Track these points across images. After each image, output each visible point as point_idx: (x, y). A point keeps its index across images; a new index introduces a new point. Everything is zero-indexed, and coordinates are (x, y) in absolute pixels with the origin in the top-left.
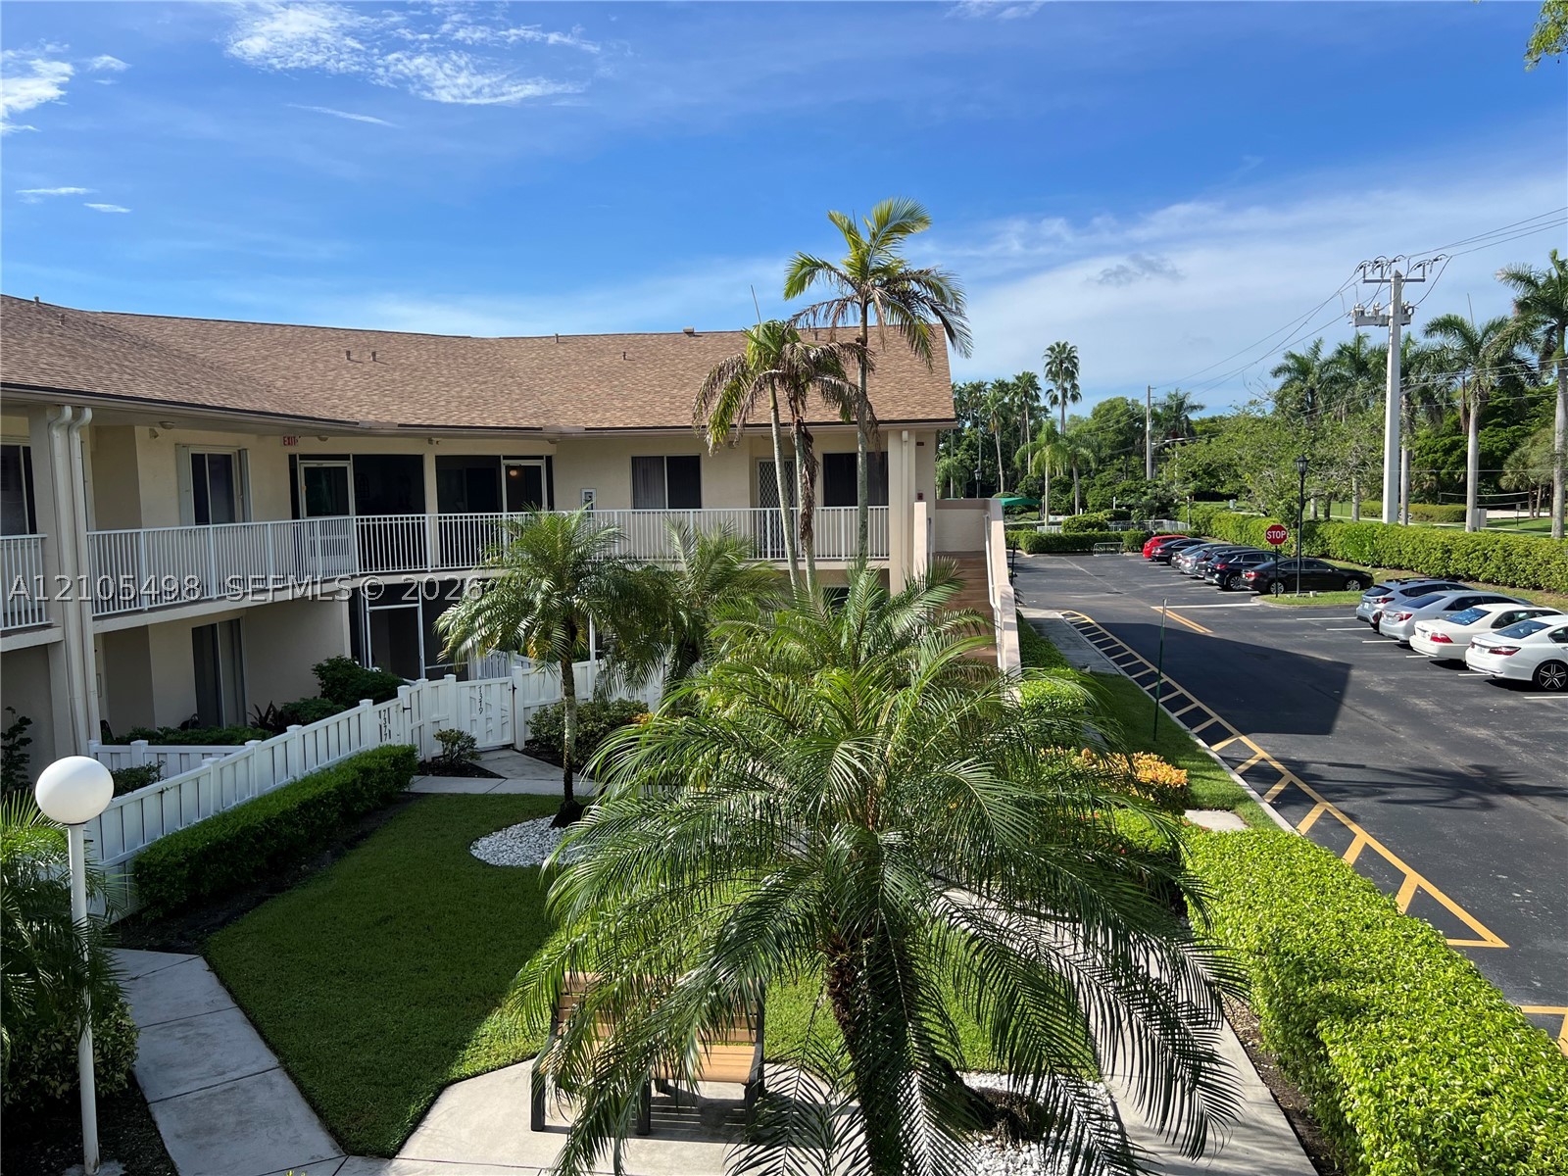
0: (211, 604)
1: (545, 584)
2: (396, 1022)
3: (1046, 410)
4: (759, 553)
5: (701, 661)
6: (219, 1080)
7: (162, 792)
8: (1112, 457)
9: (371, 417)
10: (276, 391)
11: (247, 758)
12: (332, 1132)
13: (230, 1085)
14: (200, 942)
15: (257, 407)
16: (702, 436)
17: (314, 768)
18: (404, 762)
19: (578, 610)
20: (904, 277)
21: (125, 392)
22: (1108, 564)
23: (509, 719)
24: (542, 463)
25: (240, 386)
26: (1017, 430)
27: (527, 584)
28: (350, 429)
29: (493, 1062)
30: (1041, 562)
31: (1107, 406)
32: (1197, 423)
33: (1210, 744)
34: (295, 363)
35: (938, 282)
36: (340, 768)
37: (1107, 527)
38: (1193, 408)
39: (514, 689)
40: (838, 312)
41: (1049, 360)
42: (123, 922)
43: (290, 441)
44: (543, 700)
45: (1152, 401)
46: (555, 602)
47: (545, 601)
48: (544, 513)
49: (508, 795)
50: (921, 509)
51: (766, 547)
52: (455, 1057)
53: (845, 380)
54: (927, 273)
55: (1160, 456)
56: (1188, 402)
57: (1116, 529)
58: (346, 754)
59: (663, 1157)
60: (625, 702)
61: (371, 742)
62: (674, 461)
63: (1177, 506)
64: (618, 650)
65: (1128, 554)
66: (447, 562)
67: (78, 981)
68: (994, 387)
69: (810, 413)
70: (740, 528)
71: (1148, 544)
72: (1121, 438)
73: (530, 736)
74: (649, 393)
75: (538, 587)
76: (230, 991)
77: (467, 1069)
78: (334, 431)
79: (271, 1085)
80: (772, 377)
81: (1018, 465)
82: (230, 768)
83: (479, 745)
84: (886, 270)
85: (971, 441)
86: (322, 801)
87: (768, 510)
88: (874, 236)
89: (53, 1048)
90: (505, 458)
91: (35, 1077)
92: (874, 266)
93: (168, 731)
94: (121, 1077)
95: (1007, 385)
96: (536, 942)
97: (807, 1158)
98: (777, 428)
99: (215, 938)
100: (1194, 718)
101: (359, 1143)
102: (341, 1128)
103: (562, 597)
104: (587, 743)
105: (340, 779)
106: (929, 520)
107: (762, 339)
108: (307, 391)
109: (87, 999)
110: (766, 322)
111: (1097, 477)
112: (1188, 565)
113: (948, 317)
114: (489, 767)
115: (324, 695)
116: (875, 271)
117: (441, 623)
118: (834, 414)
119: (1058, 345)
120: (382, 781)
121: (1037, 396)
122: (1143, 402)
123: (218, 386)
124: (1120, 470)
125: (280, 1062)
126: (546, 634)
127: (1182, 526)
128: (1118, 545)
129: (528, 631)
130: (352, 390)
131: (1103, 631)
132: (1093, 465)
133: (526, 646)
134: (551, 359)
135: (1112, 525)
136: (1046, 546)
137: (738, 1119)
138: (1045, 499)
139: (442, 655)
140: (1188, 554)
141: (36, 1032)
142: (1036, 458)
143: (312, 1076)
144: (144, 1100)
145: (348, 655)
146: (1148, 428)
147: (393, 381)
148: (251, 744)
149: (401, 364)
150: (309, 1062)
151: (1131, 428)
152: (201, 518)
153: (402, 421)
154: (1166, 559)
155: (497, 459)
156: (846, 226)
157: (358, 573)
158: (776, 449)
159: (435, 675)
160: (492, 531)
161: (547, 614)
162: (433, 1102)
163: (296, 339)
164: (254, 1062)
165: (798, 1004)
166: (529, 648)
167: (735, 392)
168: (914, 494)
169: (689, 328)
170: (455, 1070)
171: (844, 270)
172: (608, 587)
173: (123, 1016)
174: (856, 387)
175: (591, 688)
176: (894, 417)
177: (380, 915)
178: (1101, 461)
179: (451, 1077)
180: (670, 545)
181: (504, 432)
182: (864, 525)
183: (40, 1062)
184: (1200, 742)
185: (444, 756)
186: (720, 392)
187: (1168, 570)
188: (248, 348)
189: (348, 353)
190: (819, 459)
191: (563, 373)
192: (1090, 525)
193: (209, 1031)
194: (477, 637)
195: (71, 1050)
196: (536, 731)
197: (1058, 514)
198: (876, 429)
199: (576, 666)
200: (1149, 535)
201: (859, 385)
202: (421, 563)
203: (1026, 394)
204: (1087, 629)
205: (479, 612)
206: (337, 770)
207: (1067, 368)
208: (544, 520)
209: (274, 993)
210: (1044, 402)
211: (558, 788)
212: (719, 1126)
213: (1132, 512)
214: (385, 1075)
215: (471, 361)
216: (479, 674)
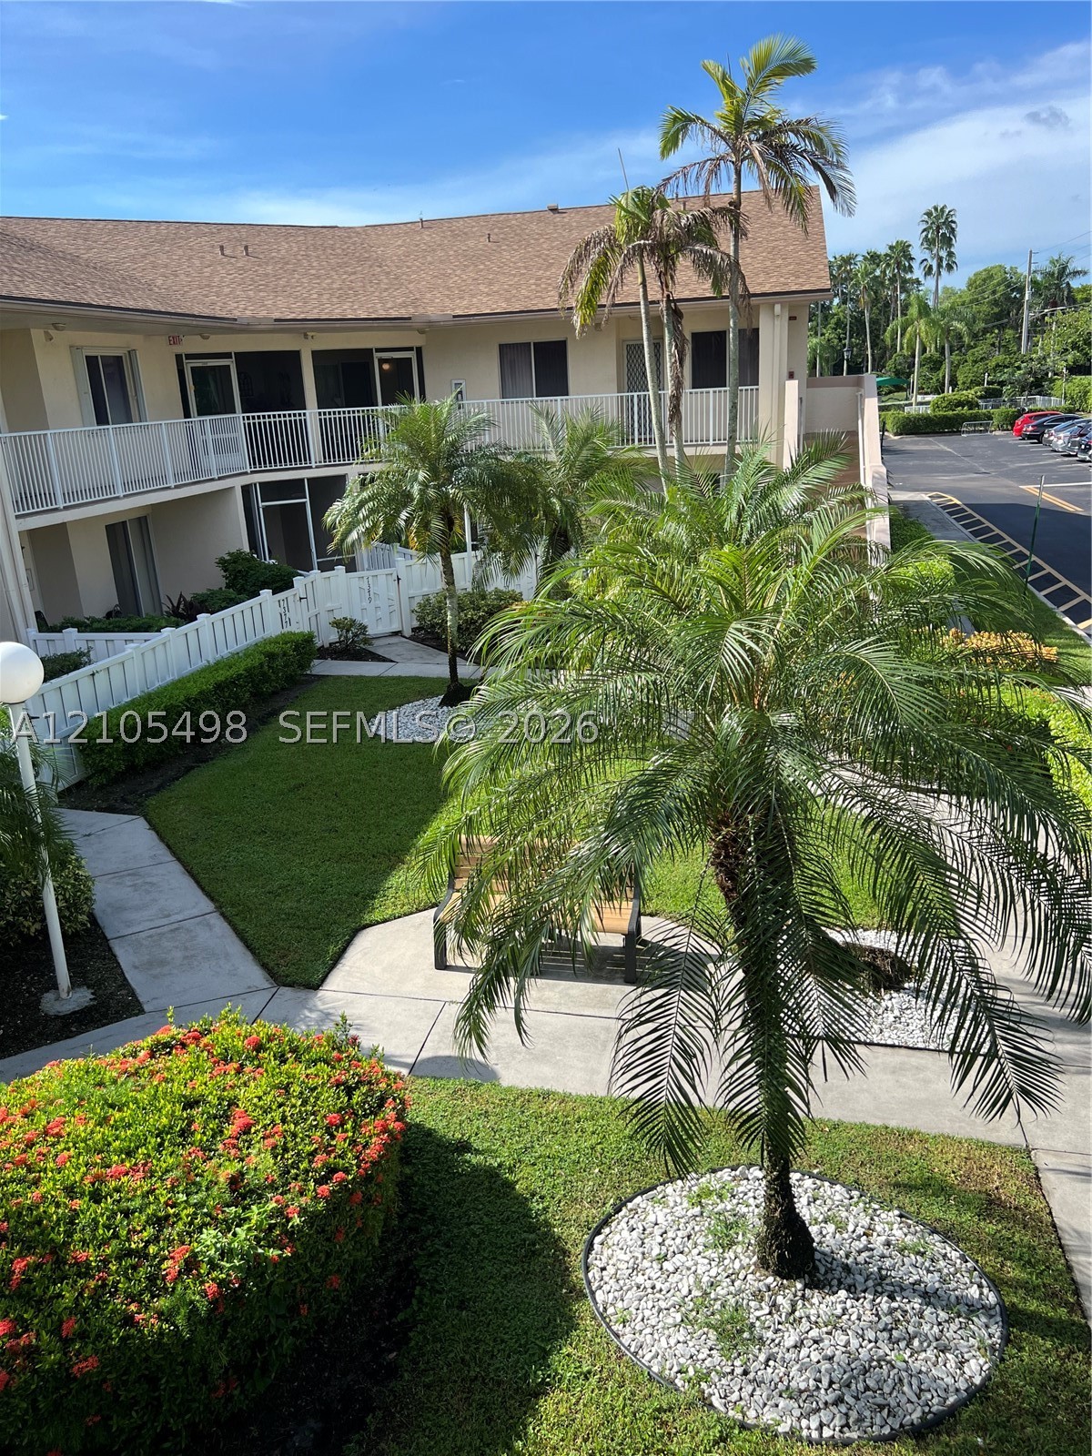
0: (118, 501)
1: (422, 475)
2: (313, 875)
3: (918, 282)
4: (626, 439)
5: (573, 550)
6: (165, 921)
7: (93, 675)
8: (985, 331)
9: (248, 313)
10: (157, 290)
11: (164, 644)
12: (264, 966)
13: (176, 925)
14: (140, 805)
15: (140, 305)
16: (569, 318)
17: (224, 653)
18: (303, 648)
19: (453, 500)
20: (781, 129)
21: (16, 293)
22: (976, 444)
23: (396, 607)
24: (412, 355)
25: (122, 286)
26: (887, 305)
27: (404, 476)
28: (229, 326)
29: (398, 911)
30: (908, 443)
31: (984, 275)
32: (1079, 291)
33: (1077, 622)
34: (173, 260)
35: (818, 133)
36: (247, 653)
37: (978, 405)
38: (1076, 273)
39: (399, 579)
40: (711, 172)
41: (925, 226)
42: (68, 790)
43: (174, 340)
44: (425, 590)
45: (1033, 268)
46: (431, 492)
47: (423, 492)
48: (417, 405)
49: (399, 678)
50: (792, 387)
51: (633, 434)
52: (366, 906)
53: (717, 249)
54: (807, 122)
55: (1038, 327)
56: (1071, 268)
57: (986, 408)
58: (252, 640)
59: (551, 994)
60: (501, 591)
61: (274, 630)
62: (540, 347)
63: (1052, 381)
64: (493, 539)
65: (998, 433)
66: (329, 458)
67: (35, 841)
68: (865, 258)
69: (679, 289)
70: (607, 412)
71: (1019, 421)
72: (996, 310)
73: (416, 624)
74: (515, 275)
75: (415, 478)
76: (169, 847)
77: (376, 916)
78: (214, 328)
79: (210, 927)
80: (641, 248)
81: (888, 341)
82: (151, 652)
83: (371, 631)
84: (762, 122)
85: (839, 319)
86: (234, 682)
87: (635, 394)
88: (751, 81)
89: (23, 895)
90: (378, 350)
91: (10, 918)
92: (749, 117)
93: (94, 620)
94: (83, 918)
95: (879, 256)
96: (432, 807)
97: (699, 1017)
98: (645, 305)
99: (152, 801)
100: (1062, 596)
101: (287, 976)
102: (271, 964)
103: (438, 487)
104: (470, 630)
105: (249, 663)
106: (801, 399)
107: (631, 208)
108: (186, 289)
109: (45, 855)
110: (634, 189)
111: (970, 352)
112: (1061, 442)
113: (829, 172)
114: (380, 652)
115: (228, 586)
116: (751, 123)
117: (329, 519)
118: (705, 288)
119: (936, 209)
120: (286, 666)
121: (910, 267)
122: (1023, 270)
123: (102, 285)
124: (993, 345)
125: (216, 907)
126: (425, 525)
127: (1055, 402)
128: (988, 424)
129: (408, 522)
130: (228, 286)
131: (970, 511)
132: (966, 339)
133: (407, 537)
134: (417, 245)
135: (981, 402)
136: (914, 427)
137: (617, 963)
138: (915, 378)
139: (331, 547)
140: (1060, 431)
141: (7, 882)
142: (907, 335)
143: (244, 919)
144: (105, 937)
145: (247, 549)
146: (1027, 298)
147: (267, 275)
148: (167, 631)
149: (273, 258)
150: (240, 908)
151: (1007, 297)
152: (102, 419)
153: (277, 315)
154: (1037, 437)
155: (368, 352)
156: (720, 75)
157: (249, 470)
158: (644, 328)
159: (326, 567)
160: (369, 422)
161: (425, 505)
162: (348, 943)
163: (172, 236)
164: (194, 907)
165: (670, 865)
166: (410, 539)
167: (602, 268)
168: (785, 374)
169: (553, 205)
170: (366, 917)
171: (719, 125)
172: (481, 475)
173: (79, 867)
174: (728, 256)
175: (469, 578)
176: (767, 289)
177: (293, 782)
178: (975, 336)
179: (364, 923)
180: (538, 432)
181: (376, 324)
182: (734, 406)
183: (13, 906)
184: (1067, 620)
185: (340, 642)
186: (587, 267)
187: (1039, 448)
188: (127, 247)
189: (222, 248)
190: (688, 337)
191: (429, 259)
192: (960, 404)
193: (154, 880)
194: (361, 529)
195: (37, 895)
196: (421, 619)
197: (926, 394)
198: (748, 303)
199: (455, 557)
200: (1021, 413)
201: (732, 254)
202: (305, 460)
203: (899, 264)
204: (953, 510)
205: (362, 504)
206: (245, 654)
207: (944, 234)
208: (416, 410)
209: (206, 849)
210: (918, 273)
211: (444, 671)
212: (601, 969)
213: (1004, 389)
214: (306, 920)
215: (339, 251)
216: (366, 566)
